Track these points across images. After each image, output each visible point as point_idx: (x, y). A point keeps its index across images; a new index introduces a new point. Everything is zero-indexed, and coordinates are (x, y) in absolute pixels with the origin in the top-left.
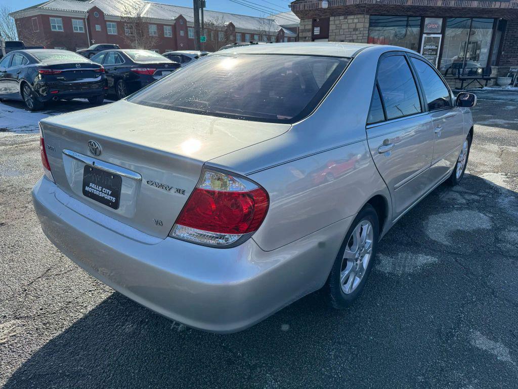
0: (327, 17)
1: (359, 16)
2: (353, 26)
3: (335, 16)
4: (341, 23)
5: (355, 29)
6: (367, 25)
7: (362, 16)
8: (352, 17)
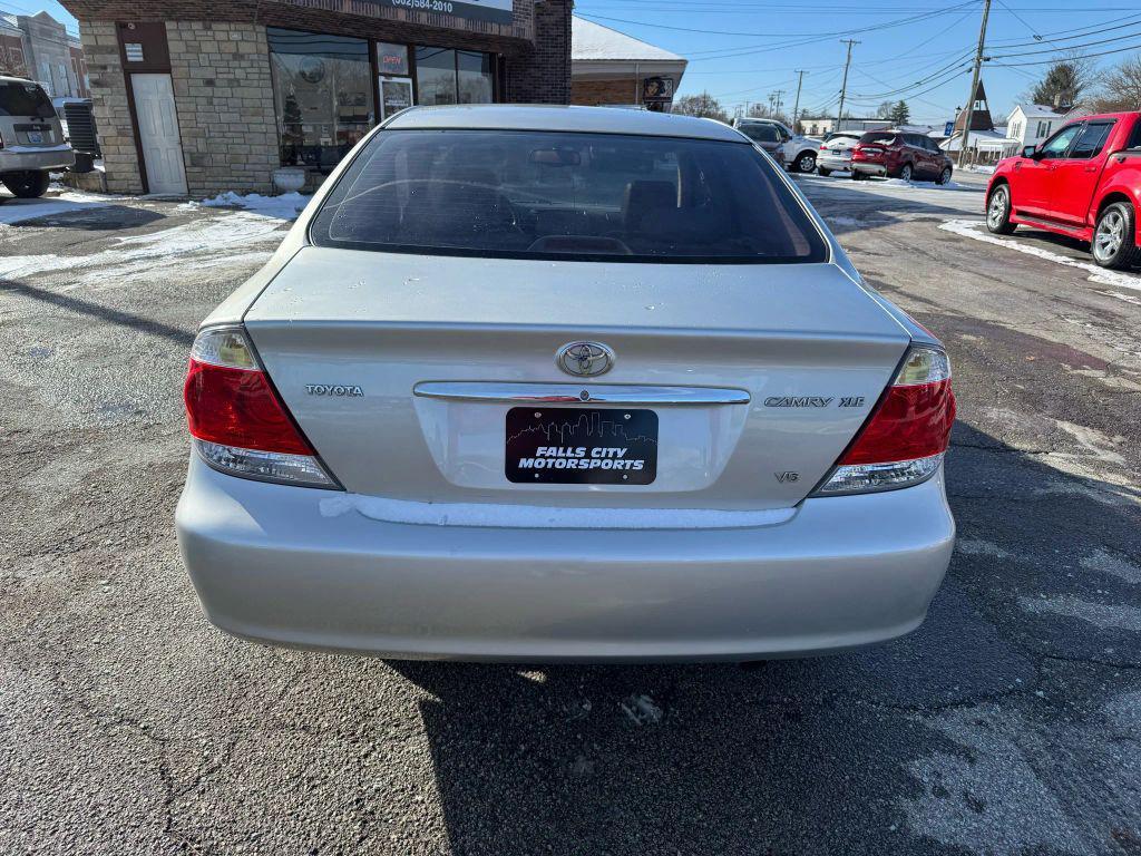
0: (156, 20)
1: (242, 26)
2: (232, 48)
3: (178, 20)
4: (198, 39)
5: (238, 56)
6: (265, 49)
7: (249, 27)
8: (224, 26)
